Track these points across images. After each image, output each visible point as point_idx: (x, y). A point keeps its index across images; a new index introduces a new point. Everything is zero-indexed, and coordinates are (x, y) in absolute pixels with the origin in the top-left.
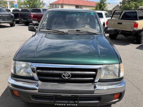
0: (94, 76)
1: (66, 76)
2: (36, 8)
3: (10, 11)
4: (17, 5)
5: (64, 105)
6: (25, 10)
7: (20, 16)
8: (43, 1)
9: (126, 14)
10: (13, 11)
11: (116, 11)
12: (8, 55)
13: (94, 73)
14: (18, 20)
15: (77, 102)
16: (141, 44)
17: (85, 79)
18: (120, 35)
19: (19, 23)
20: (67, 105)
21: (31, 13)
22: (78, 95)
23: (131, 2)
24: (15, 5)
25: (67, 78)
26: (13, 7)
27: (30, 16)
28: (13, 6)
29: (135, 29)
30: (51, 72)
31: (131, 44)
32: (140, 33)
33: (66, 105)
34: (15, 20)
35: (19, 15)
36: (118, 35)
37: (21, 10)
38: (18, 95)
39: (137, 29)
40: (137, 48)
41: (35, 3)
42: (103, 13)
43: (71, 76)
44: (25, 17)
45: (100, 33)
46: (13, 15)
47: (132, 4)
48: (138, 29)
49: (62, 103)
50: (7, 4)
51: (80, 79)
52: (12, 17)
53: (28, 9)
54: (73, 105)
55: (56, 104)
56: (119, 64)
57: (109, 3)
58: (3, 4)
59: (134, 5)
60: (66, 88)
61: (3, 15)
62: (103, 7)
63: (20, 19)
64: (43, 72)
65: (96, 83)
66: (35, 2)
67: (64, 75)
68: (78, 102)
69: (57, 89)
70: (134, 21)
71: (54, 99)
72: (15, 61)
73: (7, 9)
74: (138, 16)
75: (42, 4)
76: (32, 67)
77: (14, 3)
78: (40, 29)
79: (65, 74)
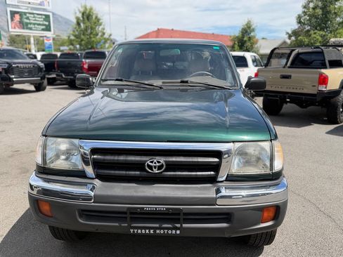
0: (216, 168)
1: (155, 167)
2: (94, 48)
3: (35, 57)
4: (53, 46)
5: (149, 231)
6: (68, 54)
7: (59, 67)
8: (110, 35)
9: (301, 56)
10: (42, 58)
11: (275, 49)
12: (28, 148)
13: (216, 160)
14: (54, 76)
15: (178, 225)
16: (338, 124)
17: (196, 175)
18: (289, 104)
19: (55, 83)
20: (158, 231)
21: (83, 60)
22: (181, 207)
23: (312, 32)
24: (47, 45)
25: (156, 171)
26: (43, 51)
27: (82, 68)
28: (42, 47)
29: (322, 88)
30: (122, 158)
31: (316, 125)
32: (335, 99)
33: (155, 232)
34: (47, 76)
35: (56, 66)
36: (285, 106)
37: (61, 55)
38: (50, 214)
39: (326, 88)
40: (328, 133)
41: (93, 39)
42: (249, 56)
43: (165, 167)
44: (70, 69)
45: (235, 86)
46: (42, 64)
47: (314, 35)
48: (328, 89)
49: (145, 228)
50: (29, 43)
51: (186, 175)
52: (40, 69)
53: (77, 52)
54: (170, 232)
55: (132, 230)
56: (271, 140)
57: (263, 38)
58: (20, 43)
59: (320, 39)
60: (154, 193)
61: (19, 65)
62: (248, 44)
63: (57, 75)
64: (104, 160)
65: (220, 184)
66: (92, 36)
67: (150, 164)
68: (181, 225)
69: (135, 194)
70: (319, 70)
71: (128, 219)
72: (46, 136)
73: (28, 53)
74: (327, 59)
75: (109, 42)
76: (82, 150)
77: (45, 41)
78: (101, 80)
79: (152, 162)
